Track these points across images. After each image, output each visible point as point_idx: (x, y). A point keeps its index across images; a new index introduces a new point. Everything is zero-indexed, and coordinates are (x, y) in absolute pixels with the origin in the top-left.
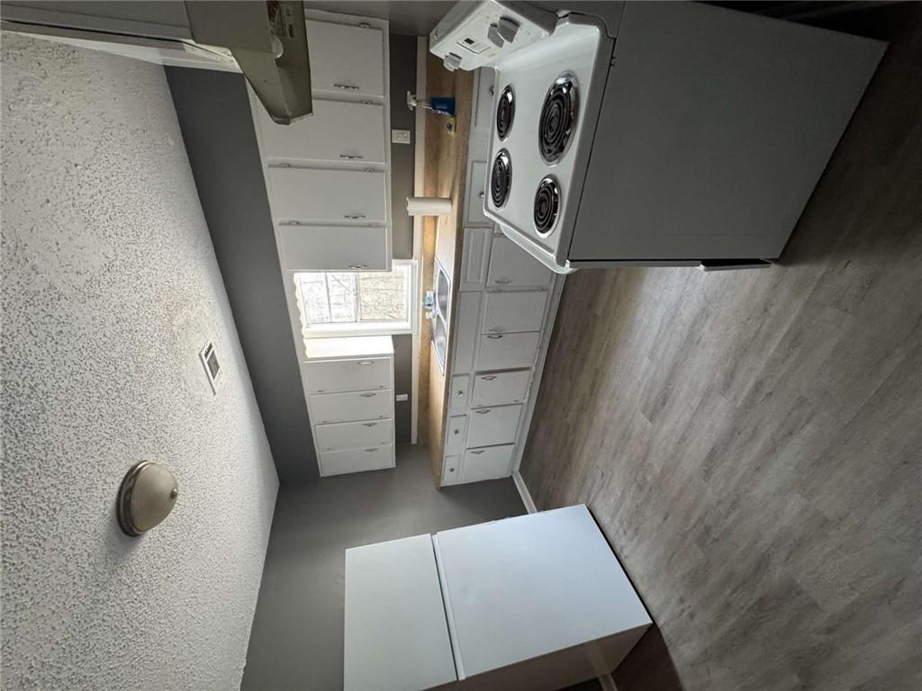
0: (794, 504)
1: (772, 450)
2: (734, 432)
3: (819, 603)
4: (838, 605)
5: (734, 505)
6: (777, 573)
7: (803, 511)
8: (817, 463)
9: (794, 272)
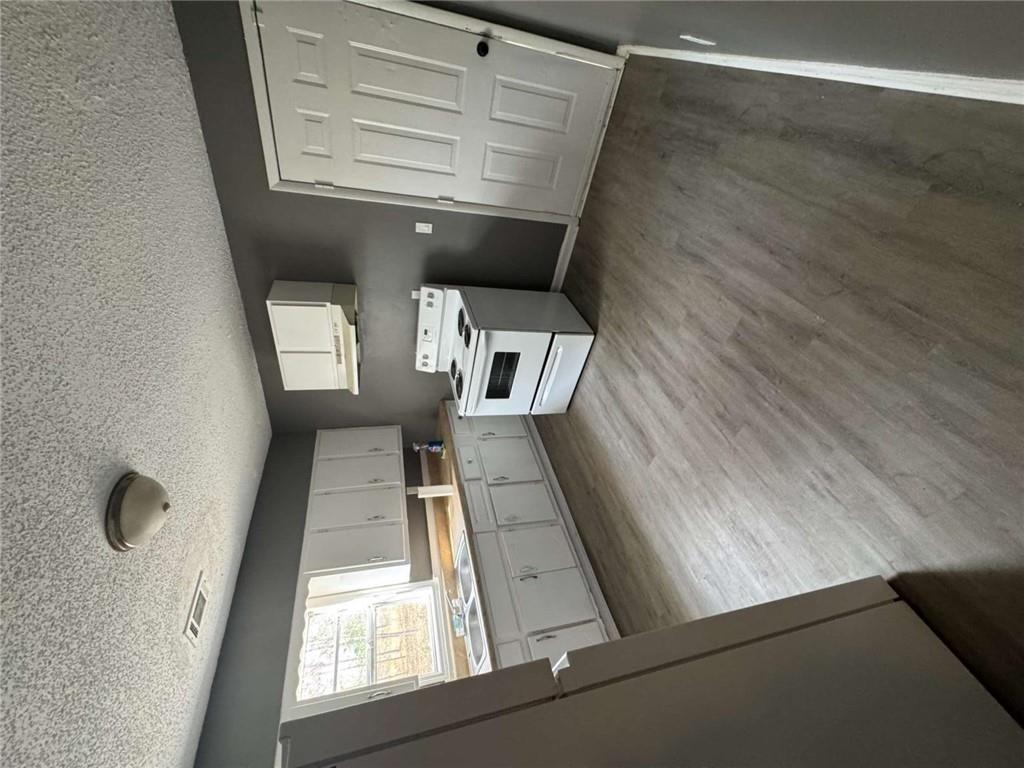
0: (685, 334)
1: (659, 344)
2: (655, 373)
3: (738, 320)
4: (736, 310)
5: (695, 381)
6: (731, 351)
7: (687, 328)
8: (663, 319)
9: (601, 328)
